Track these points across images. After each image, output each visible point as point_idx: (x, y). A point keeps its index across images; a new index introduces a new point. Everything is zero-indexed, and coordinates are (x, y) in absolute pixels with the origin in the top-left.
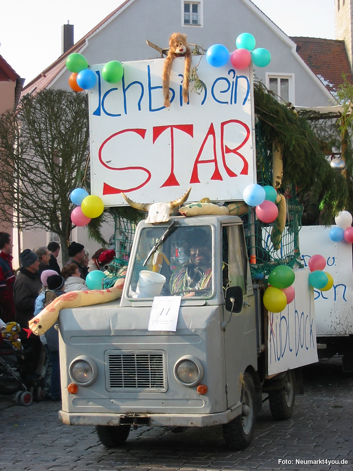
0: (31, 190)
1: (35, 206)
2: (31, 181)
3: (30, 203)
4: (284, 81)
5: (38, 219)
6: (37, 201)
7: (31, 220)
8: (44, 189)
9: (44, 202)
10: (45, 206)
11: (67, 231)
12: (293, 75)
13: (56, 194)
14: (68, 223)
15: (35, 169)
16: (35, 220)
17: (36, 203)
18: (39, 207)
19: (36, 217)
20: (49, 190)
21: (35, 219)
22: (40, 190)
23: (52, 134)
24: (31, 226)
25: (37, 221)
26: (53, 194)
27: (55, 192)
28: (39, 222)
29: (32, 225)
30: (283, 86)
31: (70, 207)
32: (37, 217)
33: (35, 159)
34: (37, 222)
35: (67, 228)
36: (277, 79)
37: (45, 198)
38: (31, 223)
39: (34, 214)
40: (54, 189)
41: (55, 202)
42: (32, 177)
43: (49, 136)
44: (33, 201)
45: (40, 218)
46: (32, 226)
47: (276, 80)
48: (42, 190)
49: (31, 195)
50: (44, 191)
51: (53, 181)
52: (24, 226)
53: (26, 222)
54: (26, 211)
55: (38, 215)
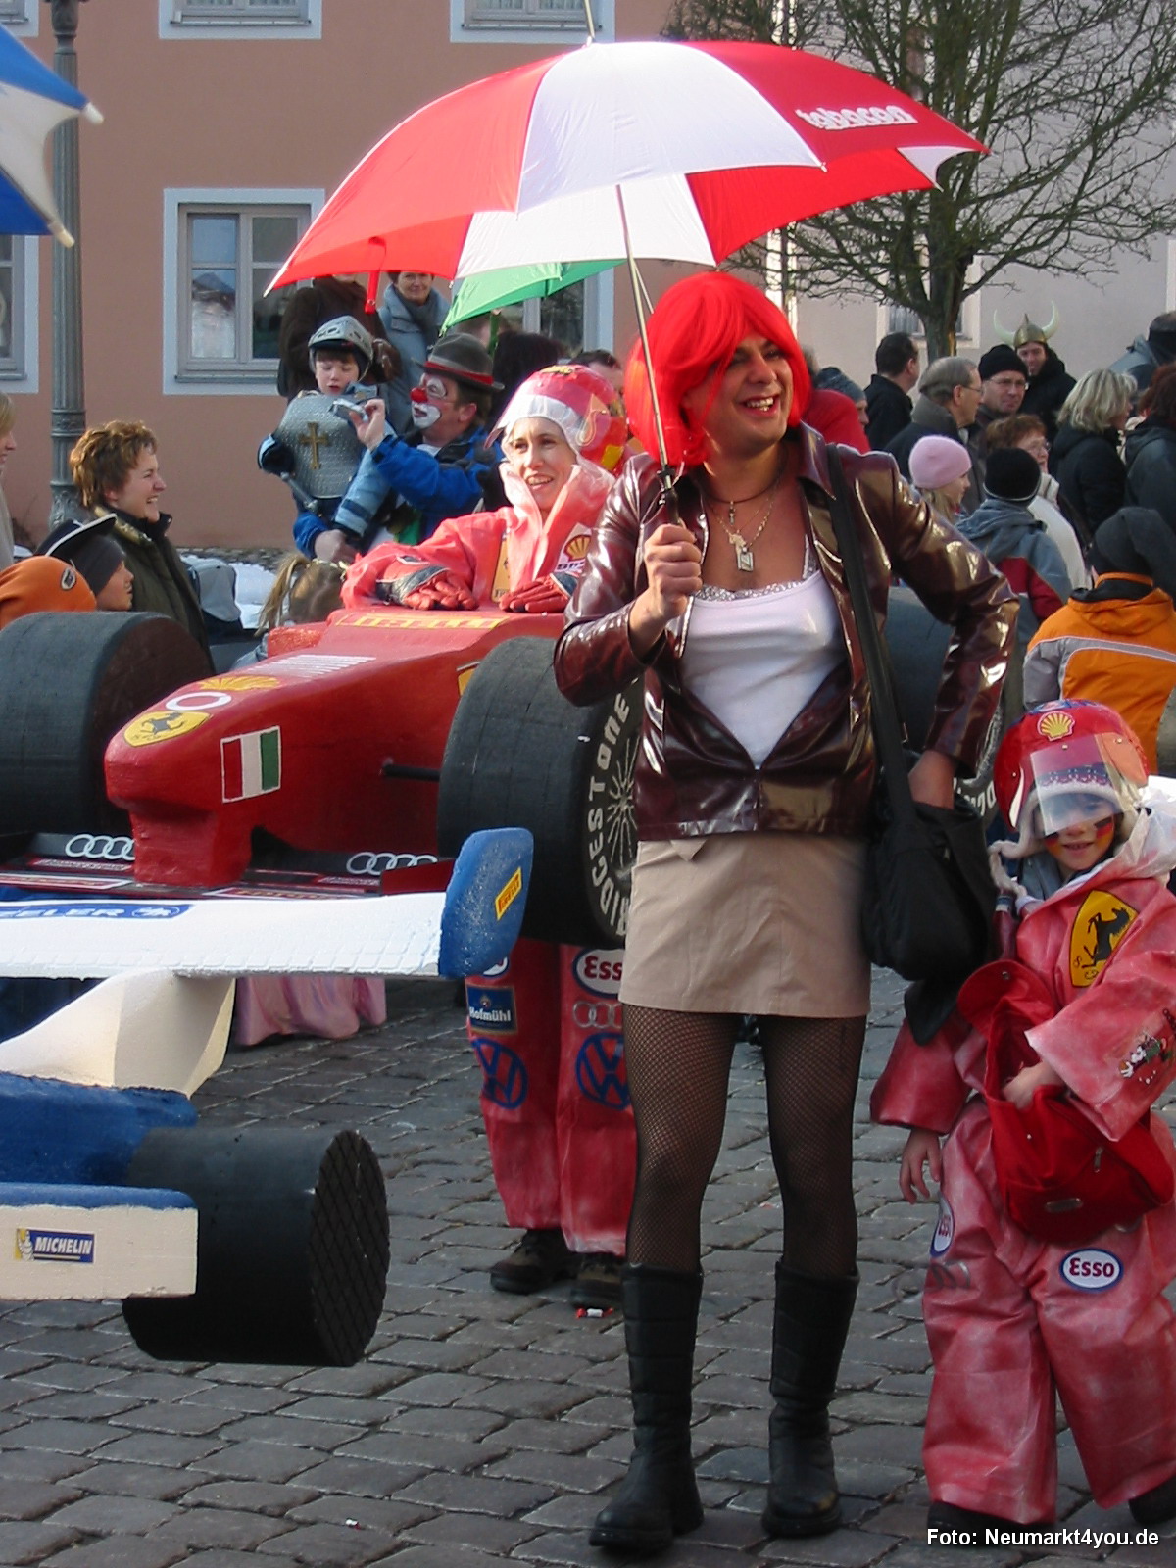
1: (842, 219)
5: (852, 263)
7: (828, 266)
9: (873, 205)
10: (877, 218)
11: (948, 303)
14: (951, 277)
16: (843, 264)
18: (854, 220)
19: (843, 253)
21: (843, 260)
24: (829, 284)
25: (849, 268)
28: (855, 272)
29: (830, 280)
31: (958, 221)
32: (849, 256)
33: (843, 59)
34: (850, 273)
35: (949, 293)
38: (828, 275)
39: (839, 244)
41: (909, 206)
45: (857, 259)
46: (833, 287)
52: (805, 284)
53: (812, 270)
54: (811, 233)
55: (851, 247)
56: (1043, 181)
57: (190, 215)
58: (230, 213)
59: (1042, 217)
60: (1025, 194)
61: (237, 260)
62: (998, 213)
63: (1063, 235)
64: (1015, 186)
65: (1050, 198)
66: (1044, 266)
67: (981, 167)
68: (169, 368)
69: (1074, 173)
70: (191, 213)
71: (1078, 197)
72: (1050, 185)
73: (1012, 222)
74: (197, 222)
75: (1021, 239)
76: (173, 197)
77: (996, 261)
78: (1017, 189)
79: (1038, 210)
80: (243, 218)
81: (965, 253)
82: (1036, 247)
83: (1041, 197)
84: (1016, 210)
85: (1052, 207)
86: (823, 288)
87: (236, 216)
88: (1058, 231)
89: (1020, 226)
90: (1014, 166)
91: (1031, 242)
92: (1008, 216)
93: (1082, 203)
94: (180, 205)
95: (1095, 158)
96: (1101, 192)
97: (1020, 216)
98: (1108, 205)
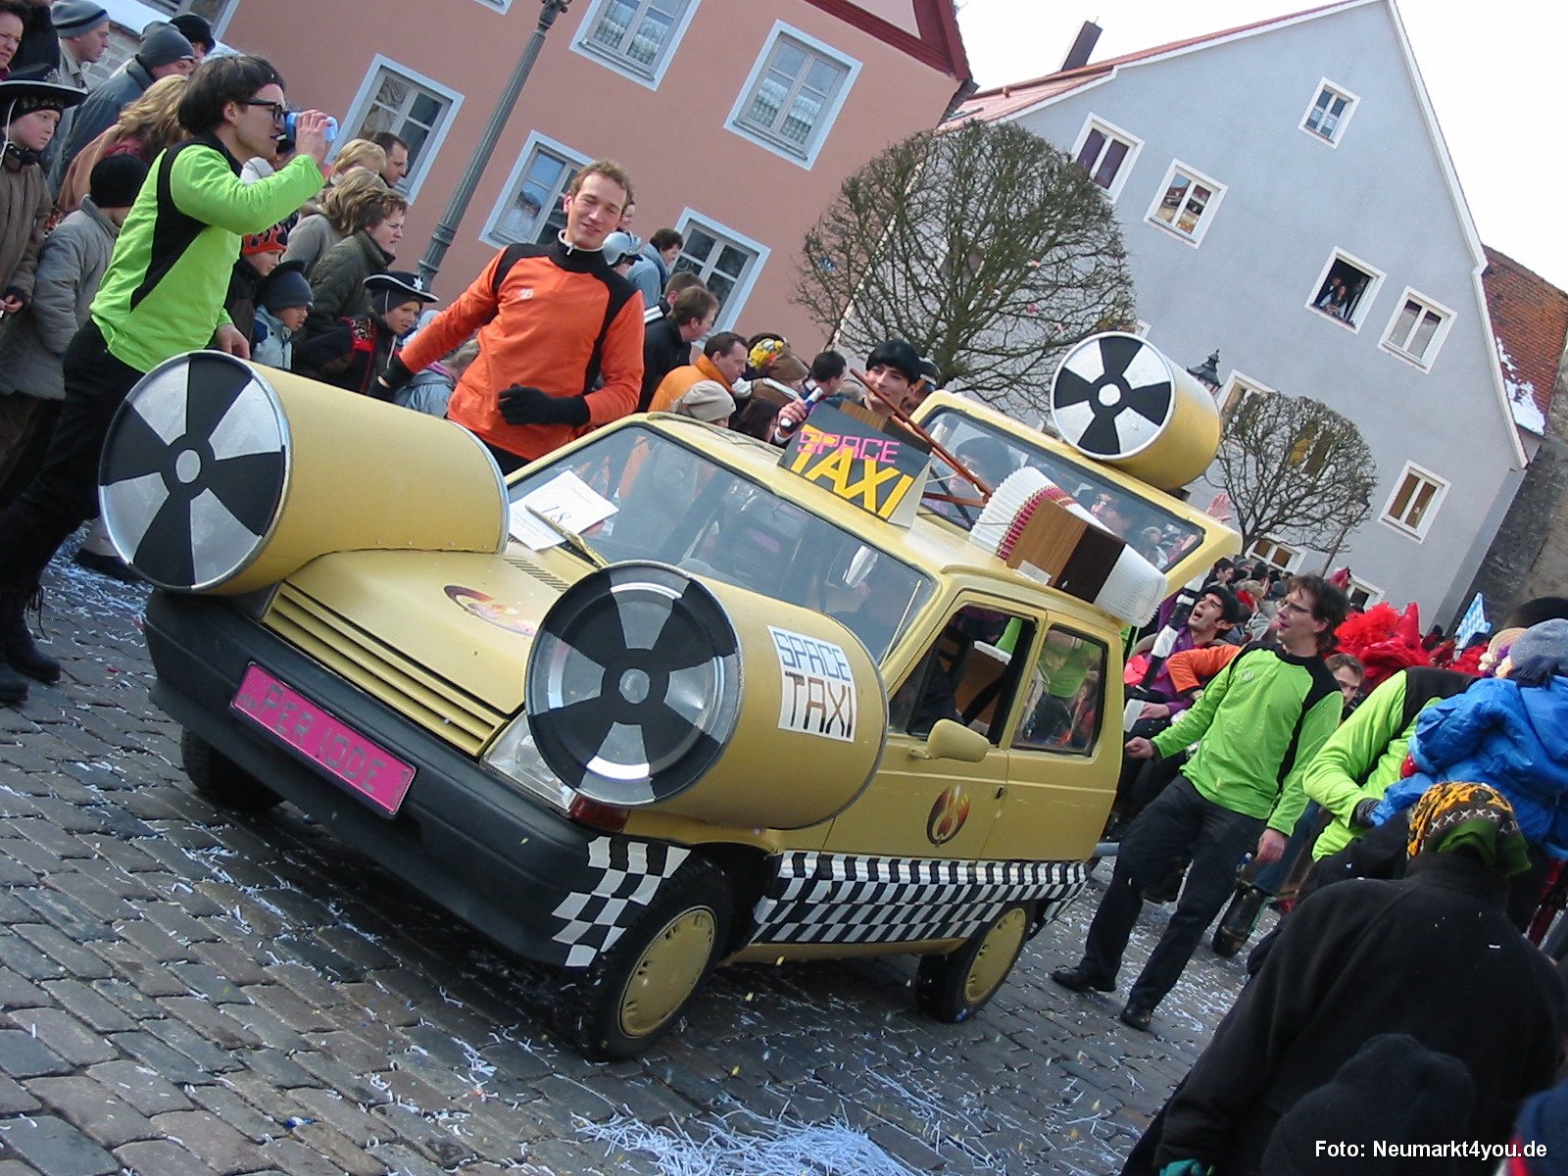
0: (901, 293)
1: (895, 324)
2: (911, 278)
3: (889, 316)
4: (1433, 318)
6: (902, 317)
8: (926, 302)
9: (915, 326)
12: (1454, 315)
13: (943, 321)
15: (926, 258)
17: (899, 319)
20: (934, 306)
23: (987, 210)
26: (937, 318)
27: (943, 317)
30: (1425, 326)
31: (955, 355)
33: (936, 241)
36: (1421, 307)
37: (918, 318)
40: (943, 309)
41: (934, 335)
42: (917, 269)
43: (982, 211)
44: (895, 312)
47: (1419, 308)
48: (922, 302)
49: (897, 301)
51: (949, 293)
52: (859, 349)
53: (865, 344)
54: (874, 323)
56: (1010, 357)
57: (540, 151)
58: (562, 161)
59: (1000, 375)
60: (998, 359)
61: (553, 187)
62: (979, 362)
63: (1006, 389)
64: (993, 352)
65: (1009, 367)
66: (988, 401)
67: (983, 334)
68: (488, 227)
69: (1028, 359)
70: (540, 150)
71: (1023, 374)
72: (1012, 360)
73: (984, 370)
74: (541, 156)
75: (982, 381)
76: (535, 136)
77: (964, 386)
78: (995, 354)
79: (1000, 370)
80: (566, 166)
81: (952, 375)
82: (990, 389)
83: (1005, 364)
84: (989, 364)
85: (1008, 372)
87: (564, 163)
88: (1005, 386)
89: (987, 374)
90: (998, 342)
91: (989, 386)
92: (983, 366)
93: (1023, 377)
94: (537, 143)
95: (1041, 357)
96: (1037, 377)
97: (989, 369)
98: (1038, 386)
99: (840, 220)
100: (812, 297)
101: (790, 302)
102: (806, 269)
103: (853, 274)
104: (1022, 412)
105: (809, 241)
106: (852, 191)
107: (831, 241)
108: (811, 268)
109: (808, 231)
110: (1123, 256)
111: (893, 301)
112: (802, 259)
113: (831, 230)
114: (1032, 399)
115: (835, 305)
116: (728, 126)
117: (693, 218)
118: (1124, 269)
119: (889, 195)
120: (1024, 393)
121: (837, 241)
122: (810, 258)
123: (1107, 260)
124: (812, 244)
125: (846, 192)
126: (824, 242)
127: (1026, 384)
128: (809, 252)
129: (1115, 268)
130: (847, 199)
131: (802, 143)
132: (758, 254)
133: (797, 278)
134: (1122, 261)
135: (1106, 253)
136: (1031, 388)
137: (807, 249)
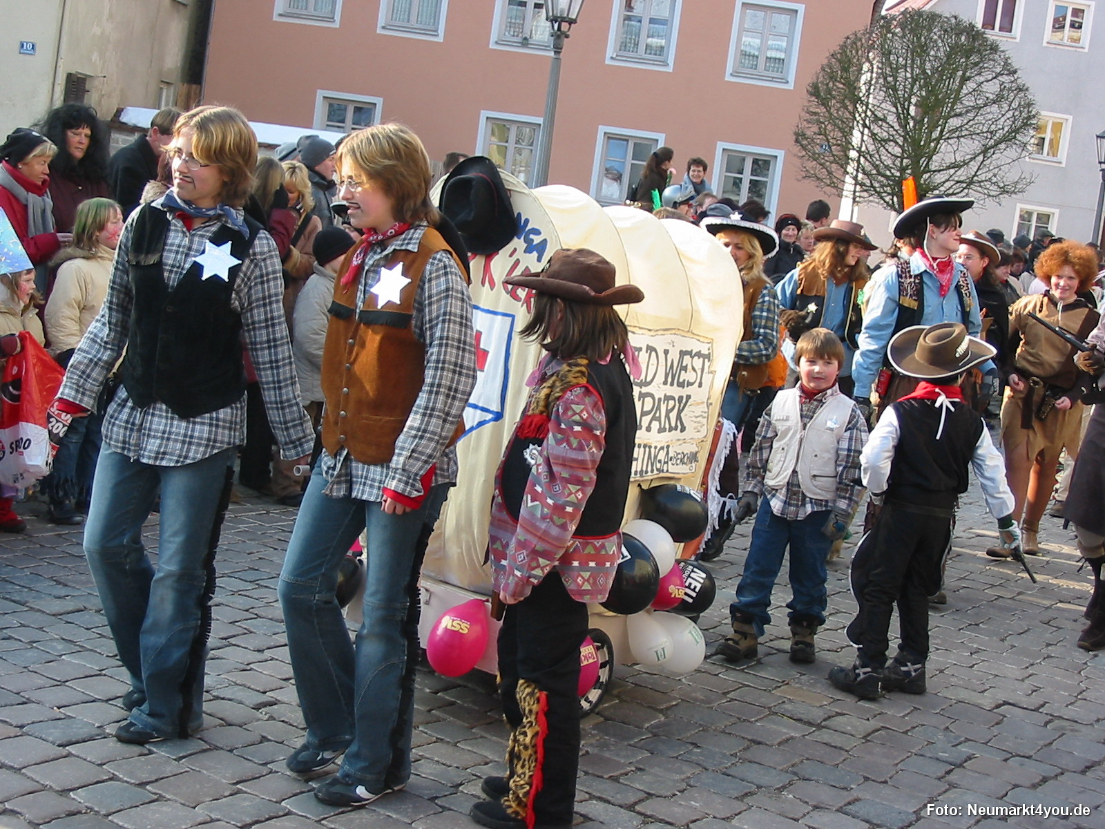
0: (871, 148)
1: (874, 172)
2: (874, 136)
3: (868, 166)
5: (875, 191)
6: (877, 165)
8: (890, 149)
9: (887, 167)
10: (888, 173)
13: (906, 158)
15: (881, 120)
16: (872, 191)
17: (876, 167)
18: (879, 174)
19: (872, 186)
20: (898, 151)
21: (872, 189)
22: (884, 150)
23: (912, 74)
25: (874, 193)
26: (902, 158)
27: (905, 156)
28: (876, 194)
32: (874, 188)
33: (883, 105)
34: (874, 195)
37: (889, 162)
38: (865, 194)
40: (904, 151)
41: (903, 170)
42: (876, 130)
43: (909, 75)
44: (873, 164)
45: (878, 190)
48: (887, 150)
50: (889, 153)
51: (905, 139)
55: (876, 185)
56: (959, 167)
58: (626, 139)
59: (958, 182)
60: (952, 171)
61: (625, 159)
63: (966, 191)
64: (949, 168)
65: (962, 174)
69: (974, 166)
70: (609, 137)
71: (974, 176)
72: (962, 169)
73: (944, 182)
74: (611, 141)
76: (602, 129)
79: (956, 179)
80: (630, 142)
83: (958, 173)
84: (947, 177)
85: (962, 178)
86: (862, 199)
87: (627, 140)
88: (964, 189)
89: (948, 185)
90: (950, 159)
92: (943, 180)
93: (975, 178)
94: (605, 133)
95: (984, 161)
96: (984, 175)
97: (947, 180)
98: (986, 181)
99: (815, 114)
100: (812, 172)
101: (799, 181)
102: (801, 155)
103: (833, 148)
104: (982, 202)
105: (797, 134)
106: (815, 91)
107: (811, 130)
108: (804, 153)
109: (794, 129)
110: (1015, 72)
111: (869, 158)
112: (797, 148)
113: (809, 122)
114: (986, 191)
115: (830, 173)
116: (728, 78)
117: (726, 147)
118: (1019, 81)
119: (841, 86)
120: (979, 189)
121: (815, 129)
122: (802, 145)
123: (1005, 79)
124: (800, 137)
125: (811, 94)
126: (809, 133)
127: (980, 182)
128: (800, 143)
129: (1012, 82)
130: (813, 98)
131: (781, 72)
132: (776, 157)
133: (798, 162)
134: (1016, 76)
135: (1003, 74)
136: (982, 184)
137: (797, 141)
